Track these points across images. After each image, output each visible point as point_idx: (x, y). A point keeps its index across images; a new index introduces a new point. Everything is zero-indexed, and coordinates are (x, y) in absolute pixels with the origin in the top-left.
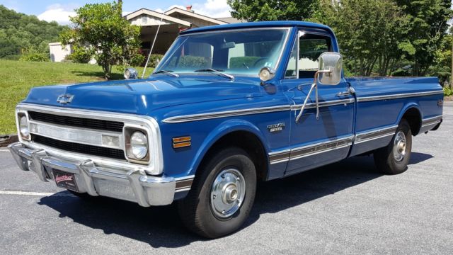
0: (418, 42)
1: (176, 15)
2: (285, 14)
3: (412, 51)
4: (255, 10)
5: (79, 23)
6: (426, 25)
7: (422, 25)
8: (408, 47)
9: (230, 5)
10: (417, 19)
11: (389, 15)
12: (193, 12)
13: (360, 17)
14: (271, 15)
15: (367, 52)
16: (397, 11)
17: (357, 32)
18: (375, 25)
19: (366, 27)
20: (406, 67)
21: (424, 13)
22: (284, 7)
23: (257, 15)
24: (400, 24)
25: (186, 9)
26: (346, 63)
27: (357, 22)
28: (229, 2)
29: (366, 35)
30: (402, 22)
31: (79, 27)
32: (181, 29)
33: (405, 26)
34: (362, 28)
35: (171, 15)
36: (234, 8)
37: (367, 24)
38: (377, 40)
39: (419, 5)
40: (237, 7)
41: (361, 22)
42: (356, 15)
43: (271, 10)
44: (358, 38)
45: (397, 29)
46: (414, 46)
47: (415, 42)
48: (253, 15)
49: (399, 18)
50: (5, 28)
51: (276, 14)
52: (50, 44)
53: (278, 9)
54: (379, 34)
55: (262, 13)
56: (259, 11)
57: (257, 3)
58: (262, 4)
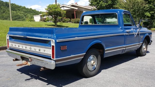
0: (151, 12)
1: (73, 6)
2: (107, 4)
3: (150, 15)
4: (98, 3)
5: (47, 10)
6: (153, 7)
7: (152, 7)
8: (148, 14)
9: (90, 2)
10: (151, 5)
11: (142, 4)
12: (77, 5)
13: (132, 5)
14: (103, 5)
15: (135, 16)
16: (144, 3)
17: (132, 10)
18: (137, 8)
19: (134, 8)
20: (146, 20)
21: (153, 3)
22: (107, 2)
23: (98, 5)
24: (146, 7)
25: (75, 4)
26: (126, 19)
27: (132, 7)
28: (89, 1)
29: (134, 11)
30: (146, 6)
31: (48, 11)
32: (75, 10)
33: (147, 8)
34: (133, 8)
35: (71, 6)
36: (91, 3)
37: (135, 7)
38: (138, 12)
39: (151, 1)
40: (92, 3)
41: (133, 7)
42: (131, 4)
43: (103, 3)
44: (132, 12)
45: (144, 9)
46: (150, 14)
47: (150, 13)
48: (97, 5)
49: (145, 5)
50: (16, 11)
51: (105, 4)
52: (34, 16)
53: (105, 3)
54: (139, 10)
55: (100, 4)
56: (99, 4)
57: (98, 1)
58: (100, 2)
